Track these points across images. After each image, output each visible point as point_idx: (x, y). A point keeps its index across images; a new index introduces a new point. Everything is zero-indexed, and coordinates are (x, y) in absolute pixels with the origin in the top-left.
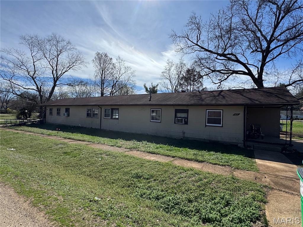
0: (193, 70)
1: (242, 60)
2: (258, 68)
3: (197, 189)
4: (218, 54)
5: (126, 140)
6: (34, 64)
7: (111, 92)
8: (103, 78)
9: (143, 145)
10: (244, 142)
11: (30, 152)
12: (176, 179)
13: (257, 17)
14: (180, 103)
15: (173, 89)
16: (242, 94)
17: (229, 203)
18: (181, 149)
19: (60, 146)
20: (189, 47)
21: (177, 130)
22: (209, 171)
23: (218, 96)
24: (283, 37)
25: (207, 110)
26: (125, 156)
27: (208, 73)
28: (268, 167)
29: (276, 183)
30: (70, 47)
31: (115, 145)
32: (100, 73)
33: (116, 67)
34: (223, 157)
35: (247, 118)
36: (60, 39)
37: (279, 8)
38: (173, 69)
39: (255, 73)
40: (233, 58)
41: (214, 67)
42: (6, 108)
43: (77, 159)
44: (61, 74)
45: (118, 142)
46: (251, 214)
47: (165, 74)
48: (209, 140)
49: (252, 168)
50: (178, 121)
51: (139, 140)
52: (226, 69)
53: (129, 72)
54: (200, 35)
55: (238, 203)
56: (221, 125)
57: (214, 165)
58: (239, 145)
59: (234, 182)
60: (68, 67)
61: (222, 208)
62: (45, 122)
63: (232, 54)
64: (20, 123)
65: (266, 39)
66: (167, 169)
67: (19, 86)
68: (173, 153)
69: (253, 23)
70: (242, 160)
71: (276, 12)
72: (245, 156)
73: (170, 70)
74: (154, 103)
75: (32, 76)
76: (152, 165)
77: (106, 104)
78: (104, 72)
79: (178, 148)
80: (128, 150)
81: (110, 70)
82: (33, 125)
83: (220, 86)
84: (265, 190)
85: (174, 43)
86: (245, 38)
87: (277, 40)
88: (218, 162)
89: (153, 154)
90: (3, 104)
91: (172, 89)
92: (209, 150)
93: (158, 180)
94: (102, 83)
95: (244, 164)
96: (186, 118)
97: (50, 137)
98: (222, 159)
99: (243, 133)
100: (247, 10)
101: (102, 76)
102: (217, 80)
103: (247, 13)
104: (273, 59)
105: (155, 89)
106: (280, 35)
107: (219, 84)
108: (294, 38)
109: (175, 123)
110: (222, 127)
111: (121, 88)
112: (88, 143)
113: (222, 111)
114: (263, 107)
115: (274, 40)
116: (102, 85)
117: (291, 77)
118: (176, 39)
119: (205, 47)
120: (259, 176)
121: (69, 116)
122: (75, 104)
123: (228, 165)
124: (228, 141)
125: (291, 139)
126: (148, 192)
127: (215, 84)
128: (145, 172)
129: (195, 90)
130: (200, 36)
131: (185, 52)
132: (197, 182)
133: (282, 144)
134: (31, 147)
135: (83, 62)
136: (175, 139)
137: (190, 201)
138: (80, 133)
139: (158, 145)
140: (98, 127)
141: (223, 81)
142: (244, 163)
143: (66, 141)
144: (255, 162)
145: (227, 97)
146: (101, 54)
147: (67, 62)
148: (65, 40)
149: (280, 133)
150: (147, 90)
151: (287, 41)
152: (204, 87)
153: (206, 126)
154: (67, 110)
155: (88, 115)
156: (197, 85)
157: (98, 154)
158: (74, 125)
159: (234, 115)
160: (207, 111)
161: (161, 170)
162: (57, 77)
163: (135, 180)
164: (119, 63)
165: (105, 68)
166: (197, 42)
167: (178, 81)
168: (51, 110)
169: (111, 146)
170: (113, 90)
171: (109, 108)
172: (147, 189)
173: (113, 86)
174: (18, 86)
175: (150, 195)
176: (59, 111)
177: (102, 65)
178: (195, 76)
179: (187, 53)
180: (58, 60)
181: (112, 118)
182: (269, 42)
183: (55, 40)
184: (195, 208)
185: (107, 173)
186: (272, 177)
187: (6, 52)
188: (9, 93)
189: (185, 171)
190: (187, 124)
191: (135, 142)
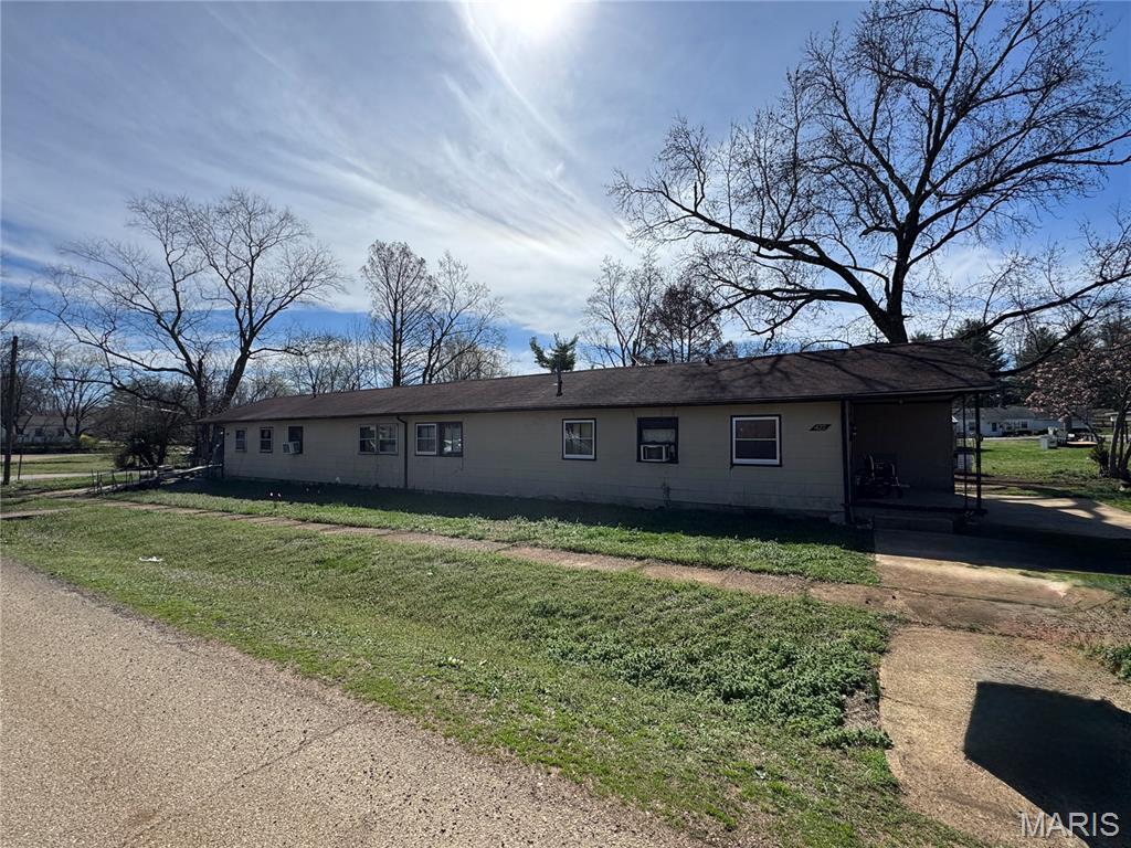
0: (687, 291)
1: (838, 256)
2: (887, 280)
3: (709, 633)
4: (762, 242)
5: (495, 519)
6: (175, 290)
7: (427, 369)
8: (398, 326)
9: (544, 529)
10: (847, 508)
11: (210, 564)
12: (651, 612)
13: (874, 123)
14: (652, 399)
15: (626, 352)
16: (838, 363)
17: (793, 659)
18: (661, 537)
19: (297, 543)
20: (670, 222)
21: (647, 481)
22: (743, 589)
23: (770, 372)
24: (953, 186)
25: (732, 417)
26: (502, 562)
27: (731, 301)
28: (908, 573)
29: (920, 611)
30: (290, 229)
31: (464, 534)
32: (387, 308)
33: (440, 289)
34: (783, 553)
35: (851, 436)
36: (259, 206)
37: (938, 98)
38: (621, 288)
39: (877, 291)
40: (809, 251)
41: (752, 280)
42: (78, 434)
43: (359, 577)
44: (265, 316)
45: (471, 524)
46: (844, 676)
47: (598, 305)
49: (859, 577)
50: (649, 454)
51: (533, 517)
52: (788, 287)
53: (482, 301)
54: (702, 185)
55: (814, 657)
56: (777, 462)
57: (757, 575)
58: (833, 518)
59: (807, 611)
60: (286, 296)
61: (773, 670)
62: (223, 476)
63: (804, 241)
64: (143, 480)
65: (904, 189)
66: (625, 590)
67: (133, 361)
68: (639, 548)
69: (866, 142)
70: (835, 558)
71: (931, 112)
72: (844, 548)
73: (612, 291)
74: (572, 401)
75: (170, 328)
76: (581, 582)
77: (420, 410)
78: (399, 304)
79: (654, 535)
80: (505, 545)
81: (420, 298)
82: (182, 485)
83: (771, 339)
84: (888, 625)
85: (625, 209)
86: (841, 191)
87: (937, 195)
88: (764, 566)
89: (581, 552)
90: (65, 419)
91: (623, 351)
92: (744, 536)
93: (602, 617)
94: (395, 342)
95: (839, 569)
96: (670, 444)
97: (255, 520)
98: (779, 556)
99: (841, 482)
100: (844, 104)
101: (394, 317)
102: (764, 322)
103: (846, 111)
104: (930, 251)
105: (569, 353)
106: (945, 179)
107: (769, 333)
108: (984, 190)
109: (639, 460)
110: (780, 465)
111: (460, 353)
112: (379, 532)
113: (777, 418)
114: (898, 403)
115: (929, 193)
116: (394, 347)
117: (988, 305)
118: (629, 197)
119: (720, 222)
120: (877, 594)
121: (301, 452)
123: (794, 573)
125: (979, 495)
126: (581, 647)
127: (758, 334)
128: (565, 598)
129: (697, 352)
130: (702, 189)
131: (660, 237)
132: (708, 615)
133: (955, 511)
134: (208, 550)
135: (334, 276)
136: (641, 508)
137: (693, 660)
139: (593, 529)
140: (398, 483)
141: (781, 323)
142: (840, 565)
143: (311, 528)
144: (874, 562)
145: (798, 376)
146: (387, 246)
147: (282, 278)
148: (273, 208)
149: (956, 476)
150: (541, 359)
151: (966, 197)
152: (725, 341)
153: (732, 465)
154: (296, 434)
155: (363, 447)
156: (701, 335)
157: (419, 559)
158: (317, 480)
159: (813, 429)
160: (734, 419)
161: (607, 592)
162: (252, 329)
163: (540, 620)
164: (447, 275)
165: (404, 292)
166: (696, 206)
167: (641, 326)
168: (240, 434)
169: (453, 536)
170: (431, 363)
171: (433, 422)
172: (577, 640)
173: (432, 348)
174: (129, 362)
175: (586, 652)
176: (269, 436)
177: (393, 284)
178: (694, 307)
179: (665, 240)
180: (252, 275)
181: (441, 453)
182: (916, 201)
183: (241, 209)
184: (705, 673)
185: (458, 607)
186: (913, 596)
187: (85, 254)
188: (86, 385)
189: (677, 592)
190: (677, 463)
191: (522, 524)
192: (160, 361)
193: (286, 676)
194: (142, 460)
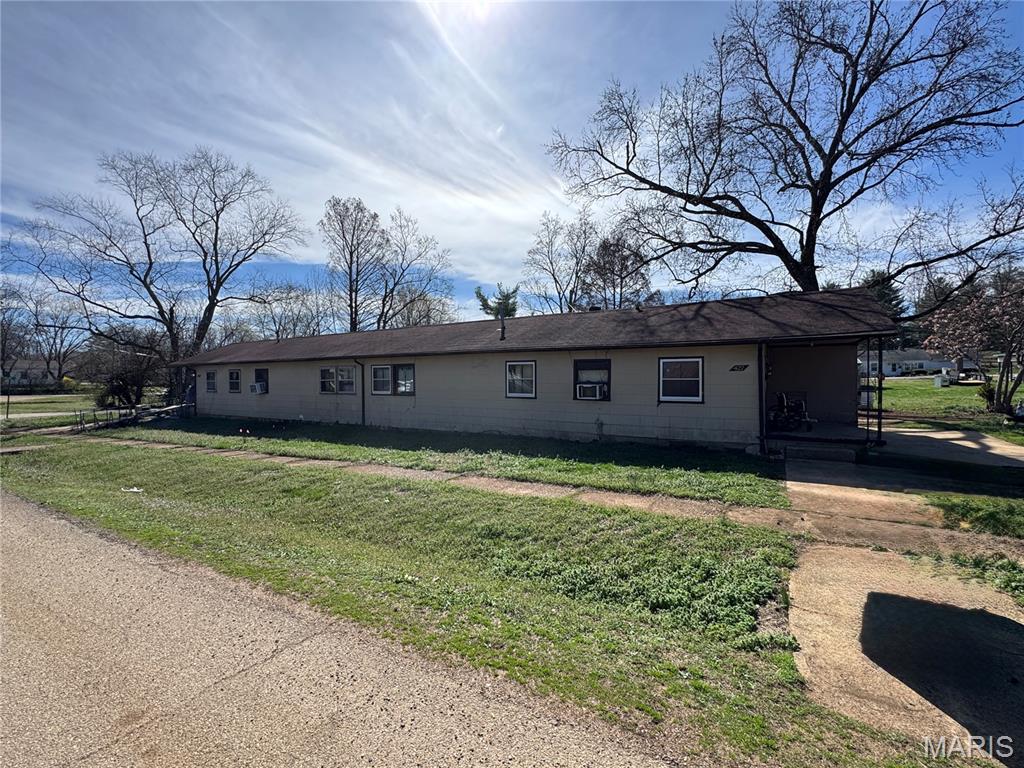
0: (619, 244)
1: (757, 211)
2: (801, 233)
3: (638, 552)
4: (688, 198)
5: (445, 452)
6: (145, 243)
7: (381, 316)
8: (354, 277)
9: (491, 461)
10: (762, 441)
11: (187, 494)
12: (587, 534)
13: (793, 87)
14: (587, 343)
15: (563, 300)
16: (755, 310)
17: (713, 574)
18: (595, 467)
19: (266, 474)
20: (604, 179)
21: (583, 418)
22: (668, 513)
23: (694, 318)
24: (864, 146)
25: (659, 358)
26: (452, 490)
27: (660, 253)
28: (814, 498)
29: (825, 530)
30: (252, 185)
31: (417, 465)
32: (343, 260)
33: (392, 242)
34: (704, 480)
35: (767, 377)
36: (222, 164)
37: (852, 63)
38: (559, 241)
39: (792, 243)
40: (731, 207)
41: (679, 233)
42: (61, 376)
43: (322, 504)
44: (230, 267)
45: (423, 456)
46: (757, 588)
47: (538, 257)
48: (670, 441)
49: (772, 501)
50: (584, 393)
51: (480, 450)
52: (712, 240)
53: (431, 253)
54: (634, 144)
55: (731, 572)
56: (699, 399)
57: (681, 500)
58: (749, 450)
59: (725, 531)
60: (250, 248)
61: (695, 584)
62: (196, 414)
63: (726, 197)
64: (122, 418)
65: (819, 149)
66: (563, 514)
67: (109, 309)
68: (575, 477)
69: (785, 104)
70: (751, 485)
71: (845, 75)
72: (759, 476)
73: (551, 243)
74: (514, 345)
75: (143, 278)
76: (523, 507)
77: (376, 353)
78: (355, 256)
79: (588, 465)
80: (455, 475)
81: (374, 250)
82: (159, 423)
83: (695, 288)
84: (797, 543)
85: (562, 167)
86: (762, 151)
87: (849, 154)
88: (687, 492)
89: (523, 481)
90: (48, 363)
91: (561, 300)
92: (669, 466)
93: (542, 539)
94: (351, 291)
95: (754, 494)
96: (604, 383)
97: (227, 454)
98: (701, 483)
99: (757, 417)
100: (765, 68)
101: (350, 268)
102: (688, 272)
103: (767, 75)
104: (840, 207)
105: (511, 301)
106: (856, 139)
107: (694, 282)
108: (891, 150)
109: (575, 398)
110: (703, 402)
111: (411, 301)
112: (340, 464)
113: (700, 360)
114: (809, 345)
115: (841, 153)
116: (351, 295)
117: (892, 256)
118: (566, 155)
119: (650, 179)
120: (787, 516)
121: (267, 392)
122: (285, 357)
123: (714, 498)
124: (718, 440)
125: (880, 428)
126: (524, 564)
127: (683, 282)
128: (509, 522)
129: (628, 300)
130: (634, 148)
131: (594, 193)
132: (637, 536)
133: (858, 442)
134: (184, 481)
135: (294, 229)
137: (624, 576)
138: (308, 438)
139: (534, 460)
140: (358, 420)
141: (704, 273)
142: (755, 491)
143: (278, 460)
144: (785, 489)
145: (719, 321)
146: (342, 202)
147: (246, 232)
148: (235, 165)
149: (859, 412)
150: (485, 306)
151: (875, 156)
152: (653, 290)
153: (660, 402)
154: (262, 376)
155: (324, 387)
156: (631, 284)
157: (376, 488)
158: (283, 417)
159: (733, 370)
160: (662, 361)
161: (547, 516)
162: (219, 279)
163: (487, 541)
164: (399, 229)
165: (359, 245)
166: (628, 164)
167: (577, 276)
168: (210, 376)
169: (407, 468)
170: (385, 310)
171: (387, 364)
172: (520, 559)
173: (386, 297)
174: (106, 310)
175: (528, 569)
176: (237, 378)
177: (348, 237)
178: (626, 258)
179: (600, 196)
180: (217, 228)
181: (395, 393)
182: (830, 160)
183: (204, 165)
184: (634, 587)
185: (413, 530)
186: (819, 518)
187: (60, 209)
188: (66, 331)
189: (609, 516)
190: (609, 400)
191: (470, 456)
192: (135, 309)
193: (258, 593)
194: (120, 400)
